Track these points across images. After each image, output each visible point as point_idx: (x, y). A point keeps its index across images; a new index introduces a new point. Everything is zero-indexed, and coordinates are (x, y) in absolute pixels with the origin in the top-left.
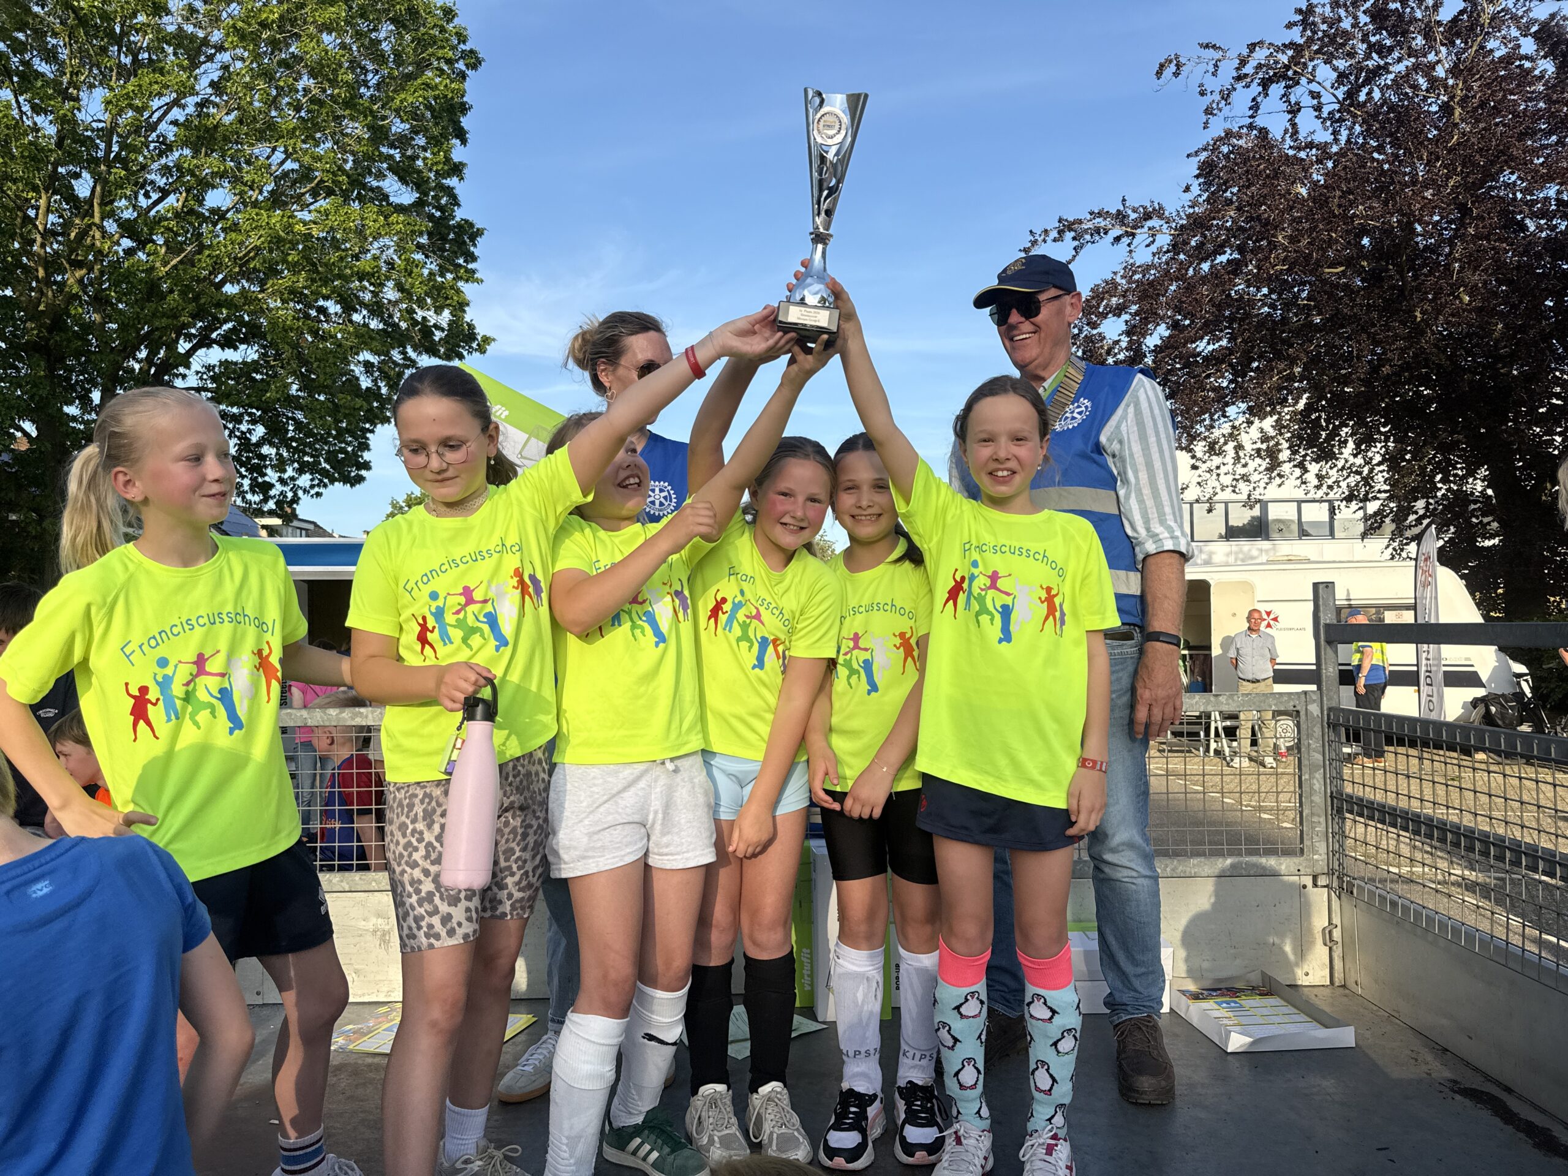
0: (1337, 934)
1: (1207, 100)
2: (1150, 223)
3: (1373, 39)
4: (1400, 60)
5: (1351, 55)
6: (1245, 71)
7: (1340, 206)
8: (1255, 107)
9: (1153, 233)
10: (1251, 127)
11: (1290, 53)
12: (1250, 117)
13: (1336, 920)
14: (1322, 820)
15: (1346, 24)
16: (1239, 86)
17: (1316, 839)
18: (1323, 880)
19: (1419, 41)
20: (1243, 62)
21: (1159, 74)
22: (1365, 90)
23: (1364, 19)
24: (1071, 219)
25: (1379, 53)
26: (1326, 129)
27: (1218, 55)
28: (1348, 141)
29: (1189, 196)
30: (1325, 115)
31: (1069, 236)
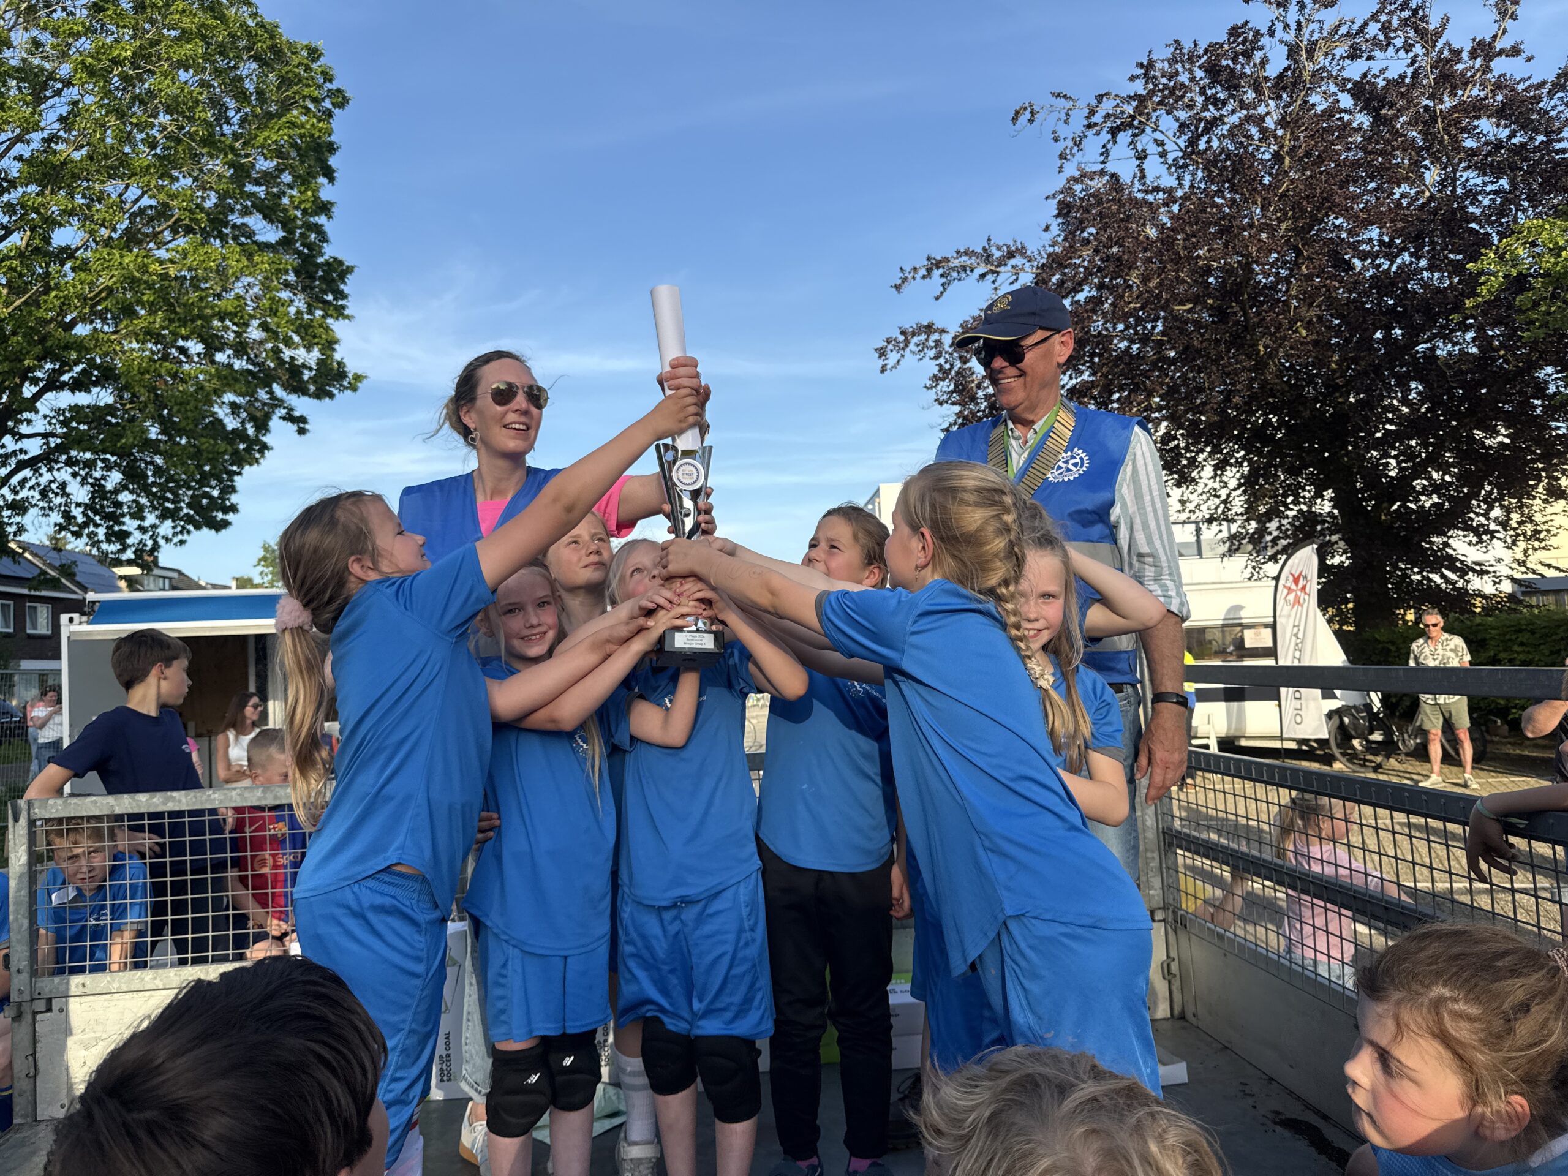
0: (1175, 967)
1: (1061, 145)
2: (1012, 262)
3: (1209, 92)
4: (1233, 112)
5: (1190, 107)
6: (1094, 119)
7: (1185, 248)
8: (1106, 153)
9: (1017, 271)
10: (1102, 173)
11: (1134, 103)
12: (1103, 162)
13: (1174, 954)
14: (1156, 855)
15: (1184, 78)
16: (1090, 133)
17: (1151, 874)
18: (1159, 915)
19: (1250, 95)
20: (1092, 113)
21: (1015, 119)
22: (1205, 139)
23: (1199, 73)
24: (939, 258)
25: (1215, 104)
26: (1171, 174)
27: (1070, 104)
28: (1192, 186)
29: (1048, 237)
30: (1170, 161)
31: (937, 273)
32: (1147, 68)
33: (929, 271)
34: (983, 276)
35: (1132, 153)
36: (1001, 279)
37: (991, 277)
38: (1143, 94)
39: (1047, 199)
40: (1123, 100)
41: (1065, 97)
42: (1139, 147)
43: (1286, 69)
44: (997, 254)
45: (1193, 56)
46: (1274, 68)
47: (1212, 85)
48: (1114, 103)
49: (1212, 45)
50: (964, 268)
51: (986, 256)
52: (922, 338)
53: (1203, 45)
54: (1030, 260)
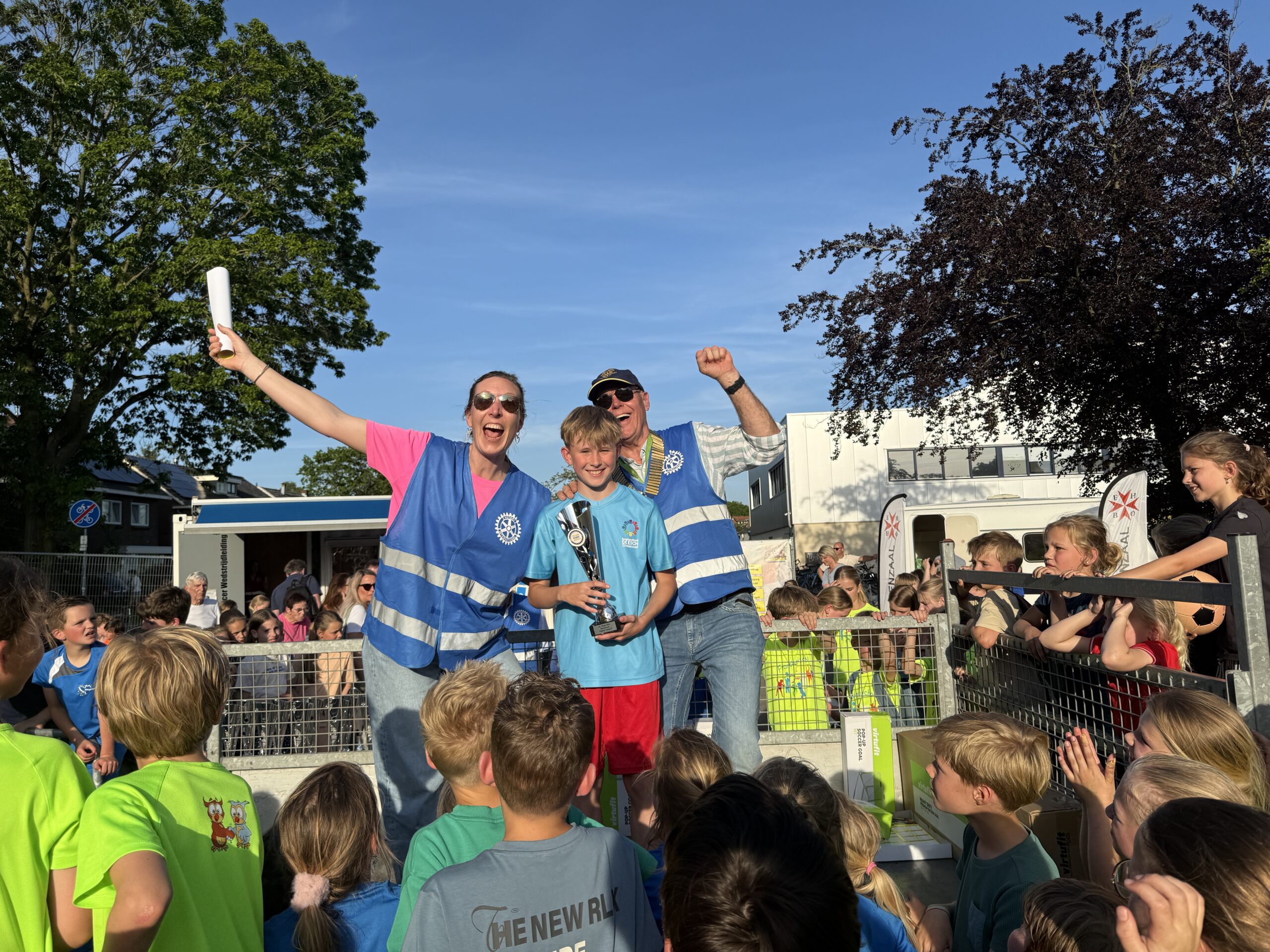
1: (931, 150)
2: (892, 242)
4: (1070, 121)
5: (1037, 116)
6: (957, 129)
8: (967, 154)
9: (894, 249)
10: (964, 170)
11: (990, 115)
16: (954, 139)
20: (956, 122)
21: (894, 131)
22: (1050, 141)
23: (1043, 91)
24: (831, 241)
25: (1056, 114)
26: (1021, 171)
27: (937, 117)
28: (1037, 181)
29: (918, 225)
31: (830, 253)
32: (1001, 88)
33: (824, 251)
34: (868, 255)
35: (989, 154)
36: (882, 256)
37: (874, 255)
38: (997, 107)
39: (920, 190)
40: (982, 113)
41: (934, 111)
42: (995, 149)
43: (1115, 85)
44: (878, 237)
45: (1037, 78)
46: (1105, 86)
47: (1053, 100)
48: (974, 115)
49: (1054, 68)
50: (852, 248)
51: (869, 238)
52: (817, 304)
53: (1046, 68)
54: (905, 240)
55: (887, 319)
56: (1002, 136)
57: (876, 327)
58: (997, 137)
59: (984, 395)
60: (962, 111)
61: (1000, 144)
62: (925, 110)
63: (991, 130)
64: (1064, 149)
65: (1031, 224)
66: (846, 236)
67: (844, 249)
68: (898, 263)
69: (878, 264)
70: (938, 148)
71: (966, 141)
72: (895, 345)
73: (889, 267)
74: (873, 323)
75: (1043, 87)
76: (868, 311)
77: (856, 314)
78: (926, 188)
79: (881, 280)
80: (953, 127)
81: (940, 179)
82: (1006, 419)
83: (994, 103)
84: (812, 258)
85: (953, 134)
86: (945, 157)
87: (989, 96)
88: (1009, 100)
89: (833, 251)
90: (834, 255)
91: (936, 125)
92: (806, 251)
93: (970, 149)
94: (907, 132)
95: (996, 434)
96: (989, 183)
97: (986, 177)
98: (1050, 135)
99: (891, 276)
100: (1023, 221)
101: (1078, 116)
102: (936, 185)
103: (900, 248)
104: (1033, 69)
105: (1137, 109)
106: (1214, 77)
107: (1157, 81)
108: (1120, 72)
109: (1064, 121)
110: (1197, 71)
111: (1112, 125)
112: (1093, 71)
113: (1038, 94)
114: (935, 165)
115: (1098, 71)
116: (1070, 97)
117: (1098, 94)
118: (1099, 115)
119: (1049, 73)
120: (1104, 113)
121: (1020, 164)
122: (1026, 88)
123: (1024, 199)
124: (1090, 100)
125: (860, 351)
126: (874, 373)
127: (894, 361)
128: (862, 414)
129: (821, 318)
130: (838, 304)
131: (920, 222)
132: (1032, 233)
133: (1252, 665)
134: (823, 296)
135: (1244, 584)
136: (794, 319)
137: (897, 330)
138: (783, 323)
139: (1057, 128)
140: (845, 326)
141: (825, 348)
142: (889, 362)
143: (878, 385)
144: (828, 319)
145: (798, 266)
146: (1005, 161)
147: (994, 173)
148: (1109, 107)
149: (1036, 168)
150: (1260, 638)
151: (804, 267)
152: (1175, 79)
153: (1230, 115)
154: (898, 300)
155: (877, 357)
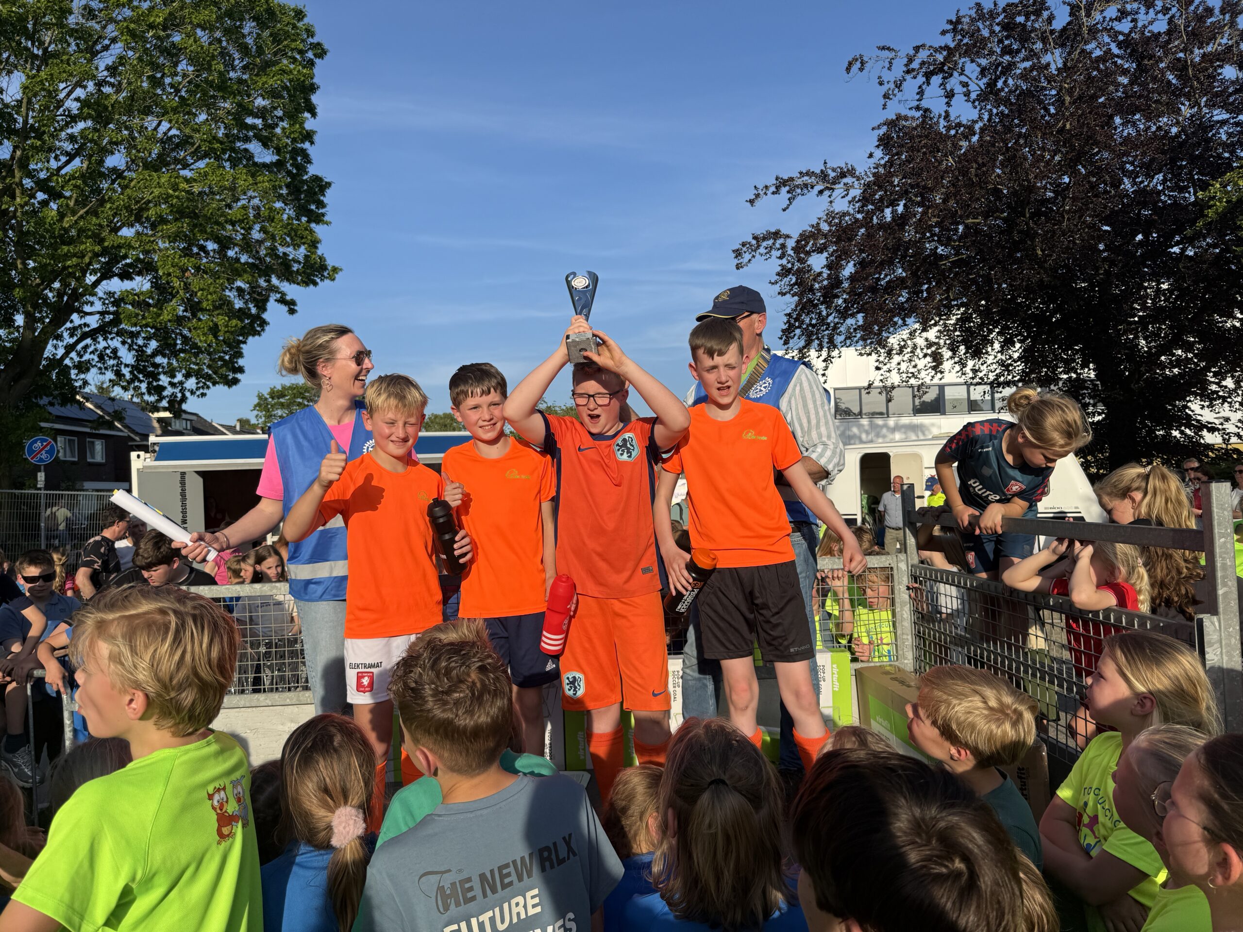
1: (885, 88)
2: (845, 180)
3: (1007, 42)
4: (1023, 60)
5: (990, 55)
6: (912, 66)
8: (921, 92)
9: (848, 188)
10: (918, 108)
11: (945, 53)
16: (908, 77)
17: (905, 649)
20: (911, 60)
21: (848, 70)
22: (1002, 79)
24: (786, 177)
25: (1010, 53)
27: (891, 55)
28: (989, 120)
31: (784, 190)
32: (955, 24)
33: (778, 188)
34: (821, 192)
35: (942, 92)
36: (835, 194)
37: (827, 193)
38: (952, 45)
39: (873, 129)
40: (936, 50)
41: (889, 49)
42: (948, 88)
43: (1069, 24)
44: (832, 174)
45: (992, 15)
46: (1058, 24)
47: (1007, 38)
48: (928, 53)
49: (1008, 5)
50: (806, 185)
51: (823, 176)
52: (770, 242)
53: (1002, 4)
54: (858, 179)
55: (839, 258)
56: (956, 74)
57: (829, 267)
58: (951, 75)
59: (932, 334)
60: (917, 49)
61: (954, 83)
62: (879, 48)
63: (946, 68)
64: (1017, 87)
65: (984, 165)
66: (801, 173)
67: (797, 186)
68: (850, 202)
69: (831, 202)
70: (892, 86)
71: (921, 79)
72: (846, 285)
73: (841, 205)
74: (825, 263)
75: (998, 24)
76: (820, 251)
77: (808, 254)
78: (879, 127)
79: (834, 218)
80: (906, 65)
81: (894, 118)
82: (951, 358)
83: (949, 40)
84: (766, 194)
85: (908, 72)
86: (899, 95)
87: (944, 33)
88: (964, 36)
89: (787, 188)
90: (788, 192)
91: (890, 63)
92: (760, 186)
93: (924, 87)
94: (861, 69)
95: (942, 372)
96: (942, 123)
97: (940, 116)
98: (1003, 73)
99: (845, 214)
100: (976, 162)
101: (1033, 55)
102: (891, 124)
103: (852, 187)
104: (988, 5)
105: (1089, 47)
106: (1168, 16)
107: (1111, 20)
108: (1074, 9)
109: (1017, 59)
110: (1151, 11)
111: (1065, 64)
112: (1048, 9)
113: (992, 32)
114: (889, 103)
115: (1052, 9)
116: (1024, 36)
117: (1052, 32)
118: (1053, 53)
119: (1004, 10)
120: (1057, 52)
121: (974, 102)
122: (981, 26)
123: (975, 139)
124: (1044, 40)
125: (812, 290)
126: (824, 313)
127: (845, 301)
128: (813, 353)
129: (773, 257)
130: (791, 243)
131: (872, 160)
132: (984, 173)
133: (1221, 610)
134: (776, 235)
135: (1216, 531)
136: (747, 256)
137: (849, 269)
138: (736, 261)
139: (1011, 66)
140: (797, 265)
141: (777, 288)
142: (840, 301)
143: (828, 324)
144: (781, 258)
145: (752, 202)
146: (959, 100)
147: (947, 112)
148: (1063, 45)
149: (989, 107)
150: (1230, 583)
151: (758, 203)
152: (1129, 18)
153: (1181, 55)
154: (850, 240)
155: (829, 295)
